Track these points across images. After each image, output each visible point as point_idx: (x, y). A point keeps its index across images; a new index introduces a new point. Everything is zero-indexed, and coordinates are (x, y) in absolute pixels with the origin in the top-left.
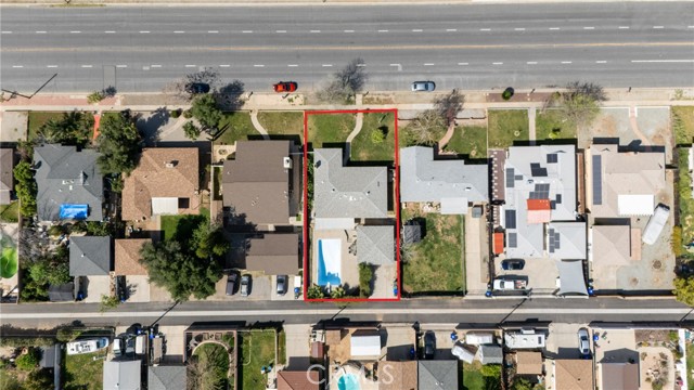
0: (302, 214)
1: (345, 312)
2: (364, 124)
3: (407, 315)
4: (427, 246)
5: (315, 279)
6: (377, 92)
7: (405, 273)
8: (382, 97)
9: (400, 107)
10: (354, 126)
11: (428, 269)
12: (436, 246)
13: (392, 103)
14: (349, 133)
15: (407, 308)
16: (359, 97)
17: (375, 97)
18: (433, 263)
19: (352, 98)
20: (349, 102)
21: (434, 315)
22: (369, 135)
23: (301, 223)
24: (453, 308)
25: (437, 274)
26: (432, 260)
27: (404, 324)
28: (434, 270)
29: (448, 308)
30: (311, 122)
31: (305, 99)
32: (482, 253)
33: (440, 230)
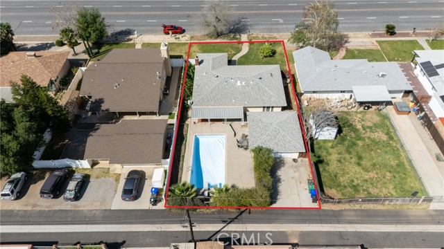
0: (176, 111)
1: (233, 227)
2: (251, 49)
4: (346, 143)
6: (262, 34)
7: (323, 174)
8: (266, 36)
10: (240, 50)
11: (358, 169)
12: (360, 143)
13: (277, 38)
14: (235, 54)
15: (339, 222)
16: (244, 36)
17: (260, 36)
18: (363, 162)
19: (238, 36)
20: (235, 39)
21: (388, 234)
23: (174, 121)
24: (418, 223)
25: (372, 175)
26: (360, 158)
28: (366, 170)
29: (409, 222)
30: (195, 48)
31: (192, 37)
32: (429, 150)
33: (359, 127)
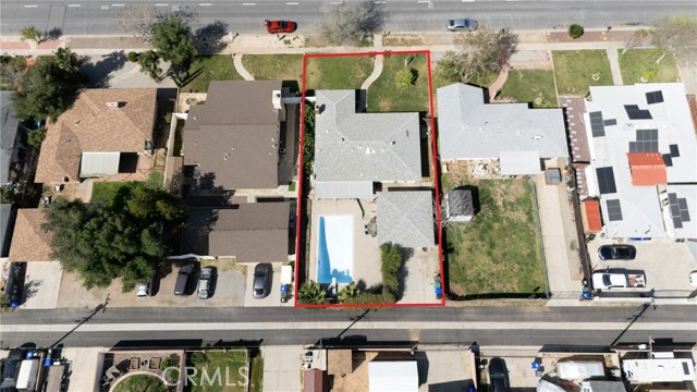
0: (297, 181)
1: (360, 325)
2: (384, 67)
3: (458, 332)
4: (482, 225)
5: (314, 274)
6: (401, 33)
7: (452, 266)
8: (408, 38)
9: (432, 49)
10: (372, 70)
11: (487, 260)
12: (496, 226)
13: (421, 44)
14: (365, 79)
15: (458, 320)
16: (378, 38)
17: (399, 38)
18: (495, 252)
19: (369, 39)
20: (365, 43)
21: (501, 332)
22: (392, 80)
23: (295, 194)
24: (531, 320)
25: (500, 267)
26: (492, 245)
27: (455, 347)
28: (496, 262)
29: (522, 320)
30: (312, 66)
31: (307, 40)
32: (567, 235)
33: (500, 203)
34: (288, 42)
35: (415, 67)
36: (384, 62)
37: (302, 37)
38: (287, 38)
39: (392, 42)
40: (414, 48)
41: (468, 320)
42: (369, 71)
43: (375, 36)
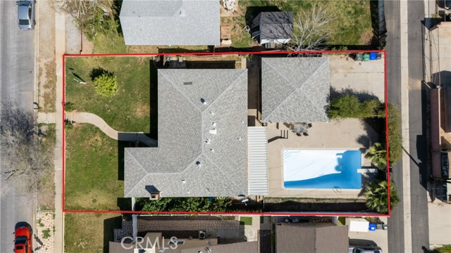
2: (87, 110)
4: (294, 6)
5: (351, 193)
6: (36, 88)
8: (44, 80)
9: (60, 50)
10: (91, 126)
13: (53, 64)
14: (103, 135)
16: (43, 118)
17: (43, 91)
22: (106, 101)
23: (256, 218)
27: (427, 44)
31: (44, 209)
34: (46, 234)
35: (88, 72)
36: (79, 110)
37: (39, 216)
38: (40, 235)
39: (50, 100)
40: (59, 73)
41: (399, 27)
42: (92, 129)
43: (39, 121)
